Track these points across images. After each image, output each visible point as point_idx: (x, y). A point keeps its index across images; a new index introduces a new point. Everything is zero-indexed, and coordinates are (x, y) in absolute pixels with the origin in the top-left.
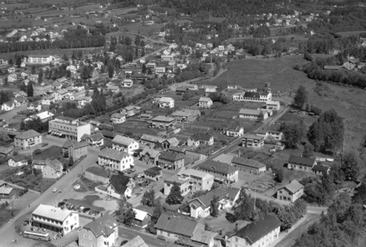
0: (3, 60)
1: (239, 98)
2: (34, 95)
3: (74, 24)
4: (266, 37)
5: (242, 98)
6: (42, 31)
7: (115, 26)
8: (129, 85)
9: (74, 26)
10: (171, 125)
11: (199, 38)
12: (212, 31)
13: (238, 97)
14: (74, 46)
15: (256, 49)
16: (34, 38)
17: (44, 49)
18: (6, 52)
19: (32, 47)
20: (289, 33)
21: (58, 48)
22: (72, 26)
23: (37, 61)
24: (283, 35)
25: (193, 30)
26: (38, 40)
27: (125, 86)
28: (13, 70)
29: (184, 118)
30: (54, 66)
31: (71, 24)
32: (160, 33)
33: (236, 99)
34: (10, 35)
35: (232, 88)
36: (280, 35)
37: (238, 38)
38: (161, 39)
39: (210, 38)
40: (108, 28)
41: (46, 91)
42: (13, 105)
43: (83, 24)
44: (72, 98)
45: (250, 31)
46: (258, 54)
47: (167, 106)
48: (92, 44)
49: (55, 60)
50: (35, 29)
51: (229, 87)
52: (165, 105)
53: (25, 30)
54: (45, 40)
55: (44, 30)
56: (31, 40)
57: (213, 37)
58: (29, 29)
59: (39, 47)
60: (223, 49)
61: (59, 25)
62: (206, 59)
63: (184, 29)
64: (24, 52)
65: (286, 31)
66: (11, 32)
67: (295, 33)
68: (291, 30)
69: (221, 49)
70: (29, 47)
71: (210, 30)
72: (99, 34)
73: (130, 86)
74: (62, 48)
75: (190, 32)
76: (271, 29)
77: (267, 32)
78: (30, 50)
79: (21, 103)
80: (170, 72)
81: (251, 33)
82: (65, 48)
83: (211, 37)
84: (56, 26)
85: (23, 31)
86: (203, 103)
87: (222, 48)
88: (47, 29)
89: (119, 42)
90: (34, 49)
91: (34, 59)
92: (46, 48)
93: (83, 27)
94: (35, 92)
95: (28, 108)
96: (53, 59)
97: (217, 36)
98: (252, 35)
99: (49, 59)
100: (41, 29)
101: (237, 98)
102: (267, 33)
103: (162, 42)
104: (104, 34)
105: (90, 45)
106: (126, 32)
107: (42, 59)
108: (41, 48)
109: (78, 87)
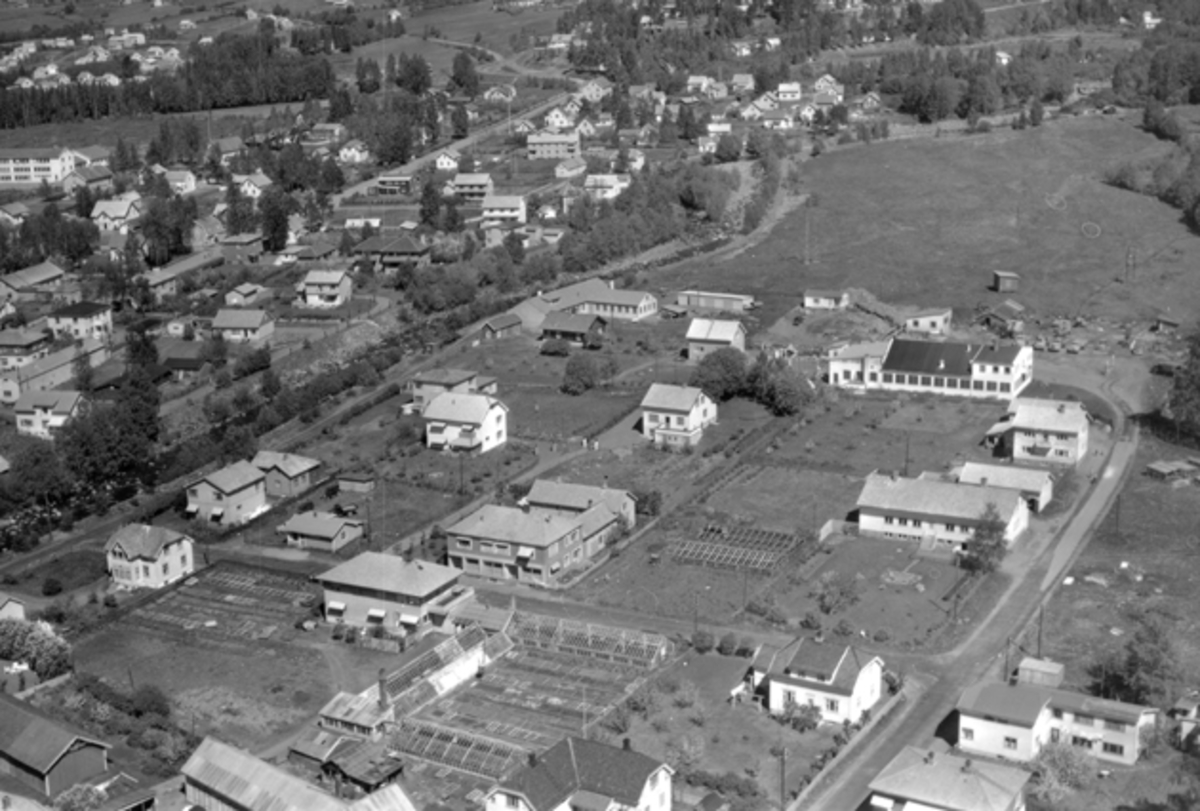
1: (860, 376)
3: (252, 15)
4: (968, 42)
5: (873, 377)
6: (129, 45)
7: (395, 15)
8: (332, 298)
9: (251, 24)
10: (436, 619)
11: (705, 54)
12: (756, 22)
13: (854, 368)
14: (209, 103)
15: (933, 94)
16: (79, 72)
19: (41, 113)
20: (1059, 22)
21: (144, 111)
22: (243, 22)
23: (13, 174)
24: (1034, 30)
25: (681, 24)
26: (85, 80)
27: (314, 301)
29: (524, 552)
31: (241, 13)
32: (555, 37)
33: (843, 382)
35: (824, 303)
36: (1022, 33)
37: (859, 50)
38: (555, 60)
39: (746, 52)
40: (371, 25)
43: (285, 13)
44: (8, 394)
45: (907, 20)
46: (942, 116)
47: (466, 443)
48: (282, 91)
49: (88, 165)
50: (108, 38)
51: (809, 302)
52: (452, 435)
53: (71, 43)
54: (112, 79)
56: (65, 80)
57: (761, 49)
58: (86, 38)
59: (70, 111)
60: (798, 96)
61: (198, 22)
62: (720, 147)
63: (645, 19)
65: (1045, 17)
66: (10, 51)
67: (1080, 22)
68: (1065, 12)
69: (789, 97)
71: (748, 21)
72: (326, 50)
73: (338, 302)
75: (669, 31)
76: (988, 11)
77: (972, 19)
78: (32, 123)
80: (551, 214)
81: (909, 30)
82: (172, 109)
83: (752, 49)
84: (186, 23)
85: (57, 48)
86: (662, 417)
87: (793, 93)
88: (151, 35)
89: (390, 79)
92: (96, 113)
93: (280, 26)
96: (79, 164)
97: (774, 42)
98: (914, 36)
99: (59, 167)
100: (127, 37)
101: (847, 374)
102: (973, 26)
103: (558, 75)
104: (346, 50)
106: (432, 40)
107: (32, 164)
108: (76, 113)
109: (75, 320)
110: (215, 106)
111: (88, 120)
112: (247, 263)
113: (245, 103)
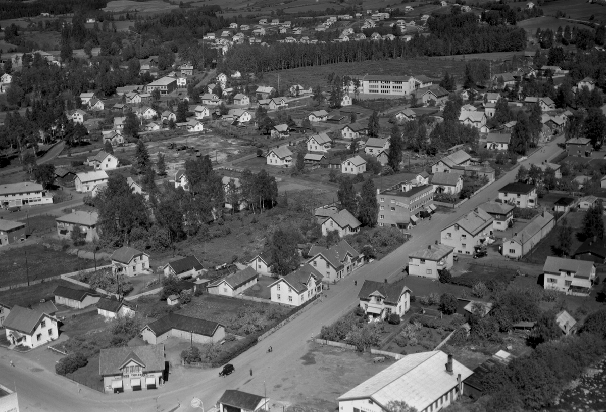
0: (301, 87)
2: (380, 220)
3: (444, 3)
6: (382, 18)
7: (531, 5)
9: (446, 8)
14: (456, 51)
16: (368, 33)
17: (392, 56)
18: (312, 65)
19: (366, 54)
21: (420, 55)
22: (439, 7)
23: (380, 90)
26: (376, 37)
28: (321, 117)
30: (422, 105)
31: (438, 3)
34: (321, 28)
40: (519, 10)
41: (418, 210)
42: (312, 285)
43: (463, 4)
44: (512, 251)
48: (496, 46)
49: (421, 86)
50: (370, 14)
53: (351, 17)
54: (392, 37)
55: (387, 16)
56: (363, 37)
58: (358, 14)
59: (381, 53)
61: (414, 7)
64: (348, 64)
66: (324, 21)
70: (359, 55)
74: (430, 55)
78: (362, 60)
79: (339, 269)
82: (435, 54)
84: (408, 7)
85: (346, 20)
88: (391, 14)
89: (558, 41)
90: (370, 59)
91: (373, 84)
92: (395, 55)
93: (464, 10)
94: (382, 211)
95: (362, 304)
96: (417, 85)
99: (407, 87)
100: (380, 14)
104: (513, 23)
105: (492, 47)
106: (561, 18)
107: (392, 84)
108: (384, 55)
109: (519, 195)
110: (458, 53)
111: (390, 59)
112: (583, 156)
113: (475, 52)
